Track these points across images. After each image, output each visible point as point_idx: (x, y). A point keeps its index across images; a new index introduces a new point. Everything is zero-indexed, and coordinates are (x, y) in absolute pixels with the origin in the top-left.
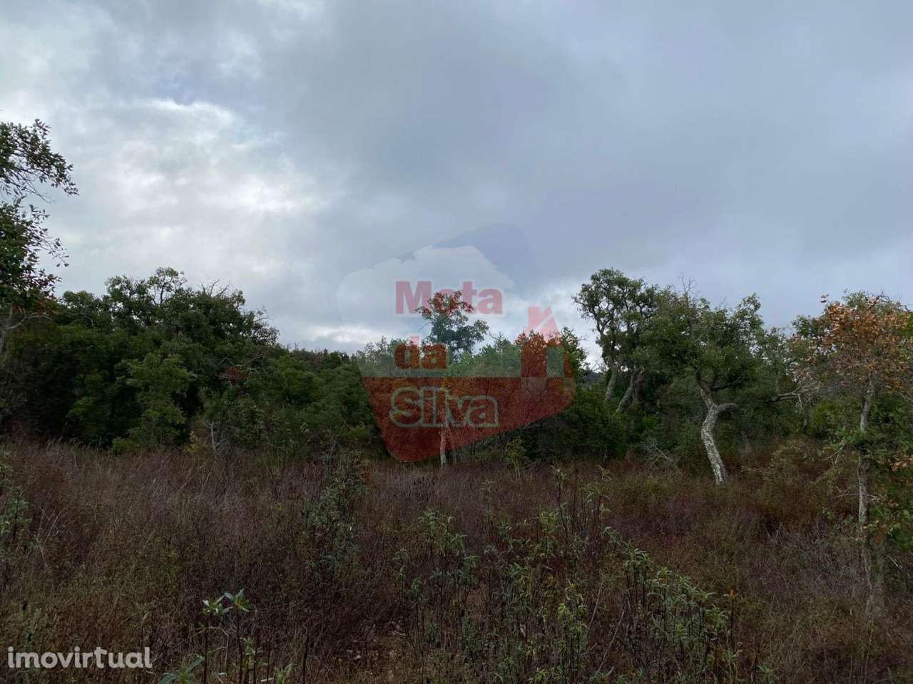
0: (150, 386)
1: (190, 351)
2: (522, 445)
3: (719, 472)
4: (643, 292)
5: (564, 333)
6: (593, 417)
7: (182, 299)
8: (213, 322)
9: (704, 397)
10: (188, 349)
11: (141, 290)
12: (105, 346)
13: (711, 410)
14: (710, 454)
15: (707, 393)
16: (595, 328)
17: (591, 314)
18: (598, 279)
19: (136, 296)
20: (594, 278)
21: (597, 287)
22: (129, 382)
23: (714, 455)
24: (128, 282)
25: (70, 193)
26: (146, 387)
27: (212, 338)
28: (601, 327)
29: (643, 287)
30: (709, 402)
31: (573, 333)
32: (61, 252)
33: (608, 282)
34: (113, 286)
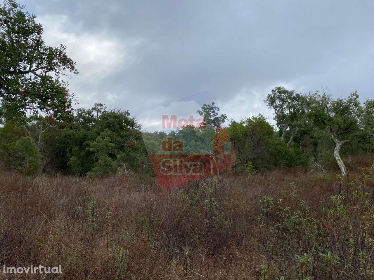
0: (99, 151)
1: (112, 136)
2: (251, 164)
3: (343, 170)
4: (294, 95)
5: (259, 116)
6: (281, 151)
7: (106, 115)
8: (119, 124)
9: (334, 138)
10: (111, 135)
11: (89, 113)
12: (78, 136)
13: (338, 144)
14: (339, 163)
15: (335, 137)
16: (275, 113)
17: (272, 107)
18: (275, 92)
19: (87, 115)
20: (273, 91)
21: (274, 95)
22: (91, 150)
23: (341, 163)
24: (84, 110)
25: (76, 74)
26: (98, 151)
27: (119, 130)
28: (277, 112)
29: (294, 93)
30: (336, 140)
31: (263, 116)
32: (76, 99)
33: (279, 92)
34: (78, 112)
